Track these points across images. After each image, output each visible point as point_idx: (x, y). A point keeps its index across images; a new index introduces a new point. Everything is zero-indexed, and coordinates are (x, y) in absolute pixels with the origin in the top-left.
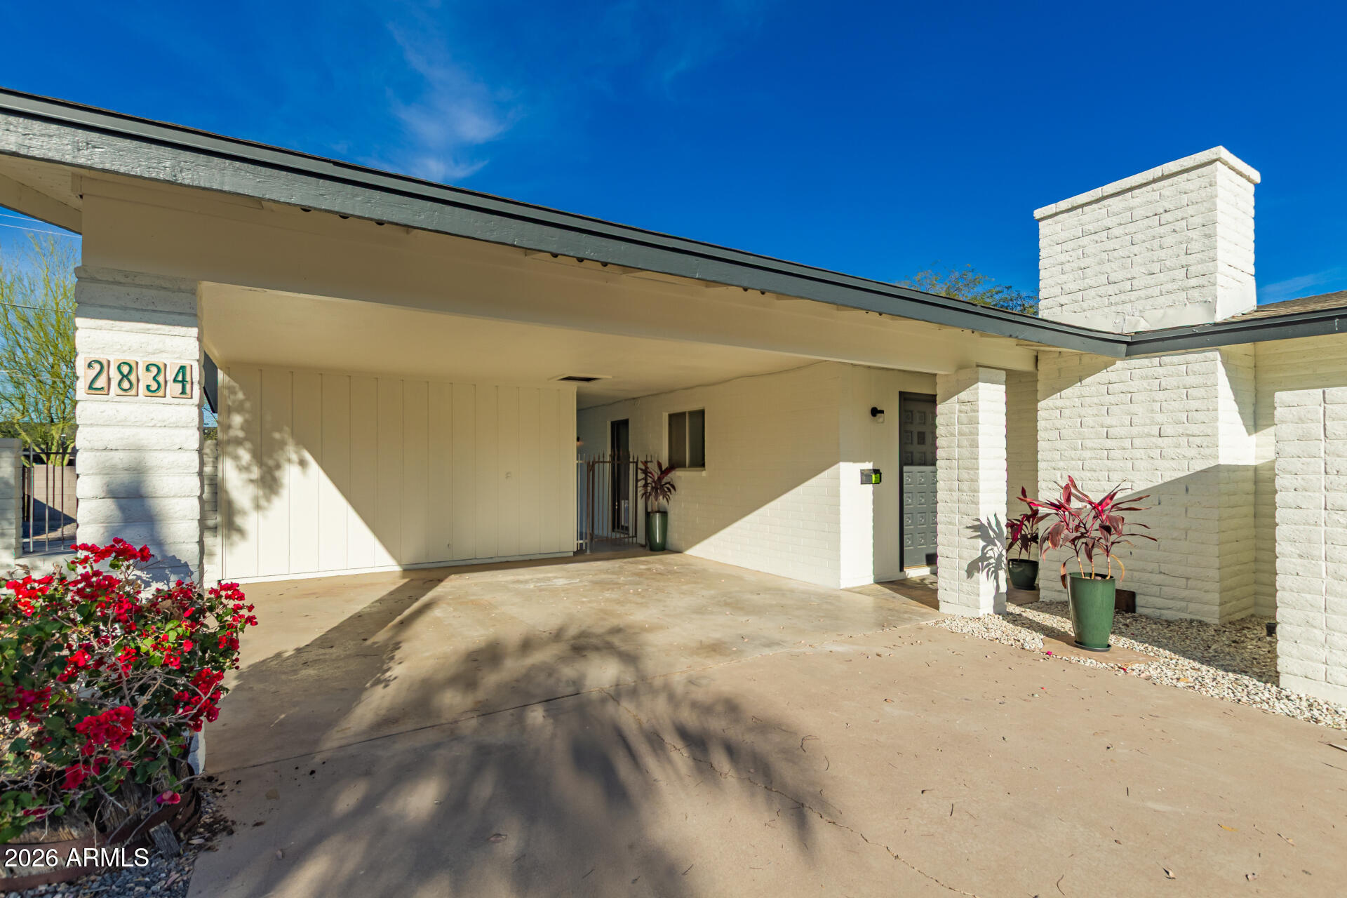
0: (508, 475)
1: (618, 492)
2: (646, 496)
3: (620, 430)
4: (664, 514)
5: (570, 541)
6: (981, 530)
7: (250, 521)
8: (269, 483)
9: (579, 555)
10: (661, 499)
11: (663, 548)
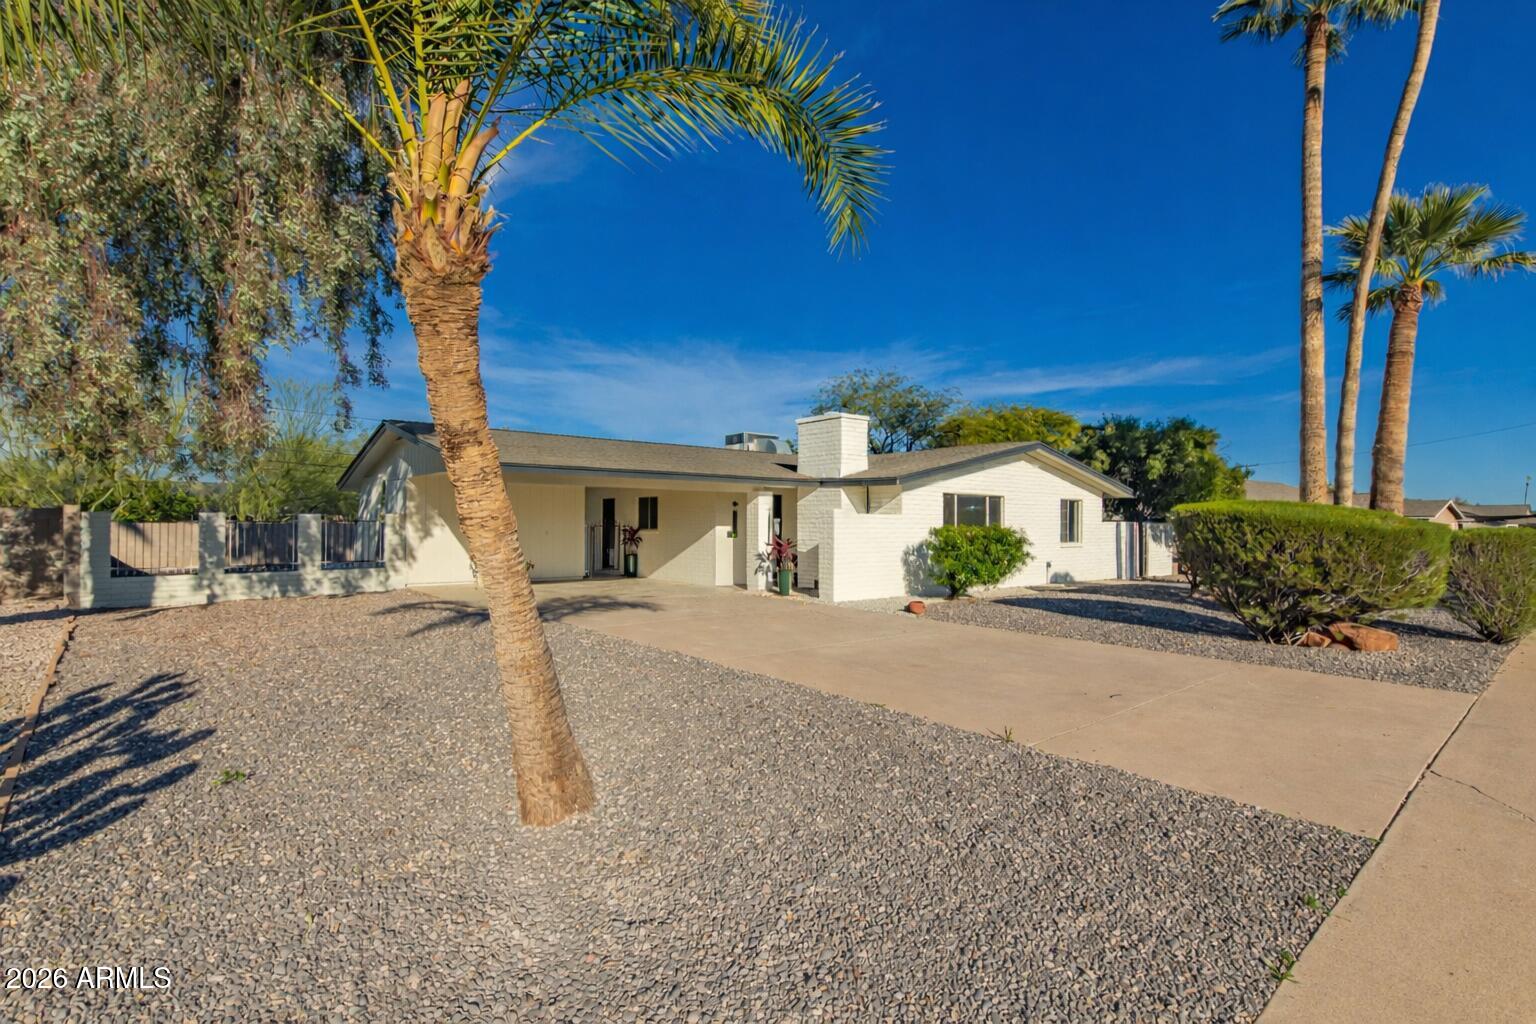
0: (547, 533)
1: (608, 542)
2: (625, 543)
3: (609, 507)
4: (635, 556)
5: (582, 570)
6: (760, 556)
7: (419, 554)
8: (426, 533)
9: (586, 578)
10: (634, 547)
11: (634, 575)
